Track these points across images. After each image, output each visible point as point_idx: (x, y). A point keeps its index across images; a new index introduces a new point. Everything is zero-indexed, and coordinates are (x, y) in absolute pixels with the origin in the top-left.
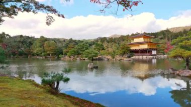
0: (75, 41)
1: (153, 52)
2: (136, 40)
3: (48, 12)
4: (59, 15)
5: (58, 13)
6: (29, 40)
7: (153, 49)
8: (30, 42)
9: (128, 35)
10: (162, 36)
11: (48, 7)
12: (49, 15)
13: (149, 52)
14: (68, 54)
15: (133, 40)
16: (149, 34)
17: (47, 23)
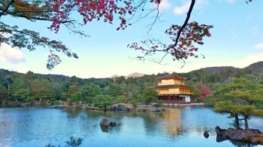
0: (80, 80)
1: (186, 98)
2: (165, 82)
3: (52, 49)
4: (69, 55)
5: (68, 51)
6: (9, 76)
7: (185, 95)
8: (9, 79)
9: (153, 75)
10: (196, 78)
11: (54, 42)
12: (53, 53)
13: (181, 98)
14: (69, 100)
15: (161, 82)
16: (179, 74)
17: (48, 65)
